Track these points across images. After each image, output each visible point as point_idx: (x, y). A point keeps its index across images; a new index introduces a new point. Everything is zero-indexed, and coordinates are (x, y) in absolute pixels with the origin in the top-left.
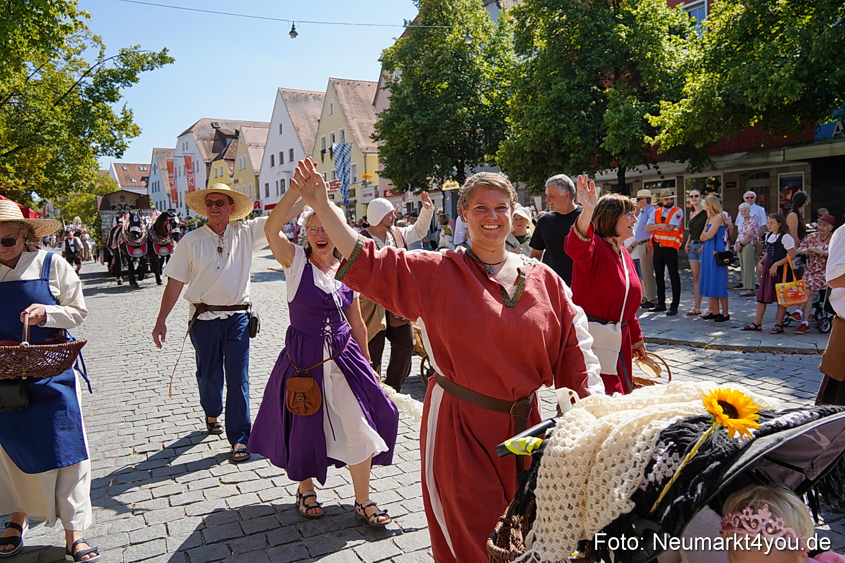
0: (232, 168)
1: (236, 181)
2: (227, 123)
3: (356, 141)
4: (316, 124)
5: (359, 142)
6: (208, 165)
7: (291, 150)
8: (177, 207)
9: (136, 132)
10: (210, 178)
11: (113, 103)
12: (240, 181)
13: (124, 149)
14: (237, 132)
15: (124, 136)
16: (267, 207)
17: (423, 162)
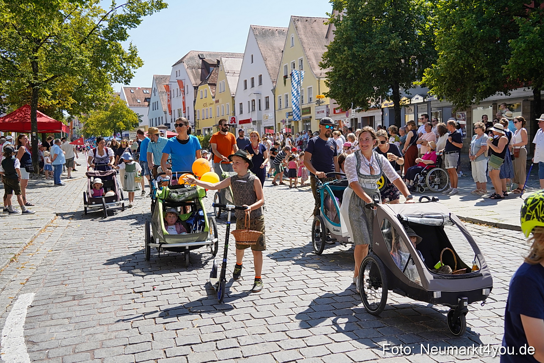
0: (214, 91)
1: (217, 102)
2: (210, 55)
3: (312, 68)
4: (280, 54)
5: (314, 68)
6: (196, 88)
7: (260, 76)
8: (172, 122)
9: (140, 64)
10: (197, 99)
11: (123, 41)
12: (220, 101)
13: (131, 78)
14: (218, 62)
15: (131, 67)
16: (241, 122)
17: (363, 85)
